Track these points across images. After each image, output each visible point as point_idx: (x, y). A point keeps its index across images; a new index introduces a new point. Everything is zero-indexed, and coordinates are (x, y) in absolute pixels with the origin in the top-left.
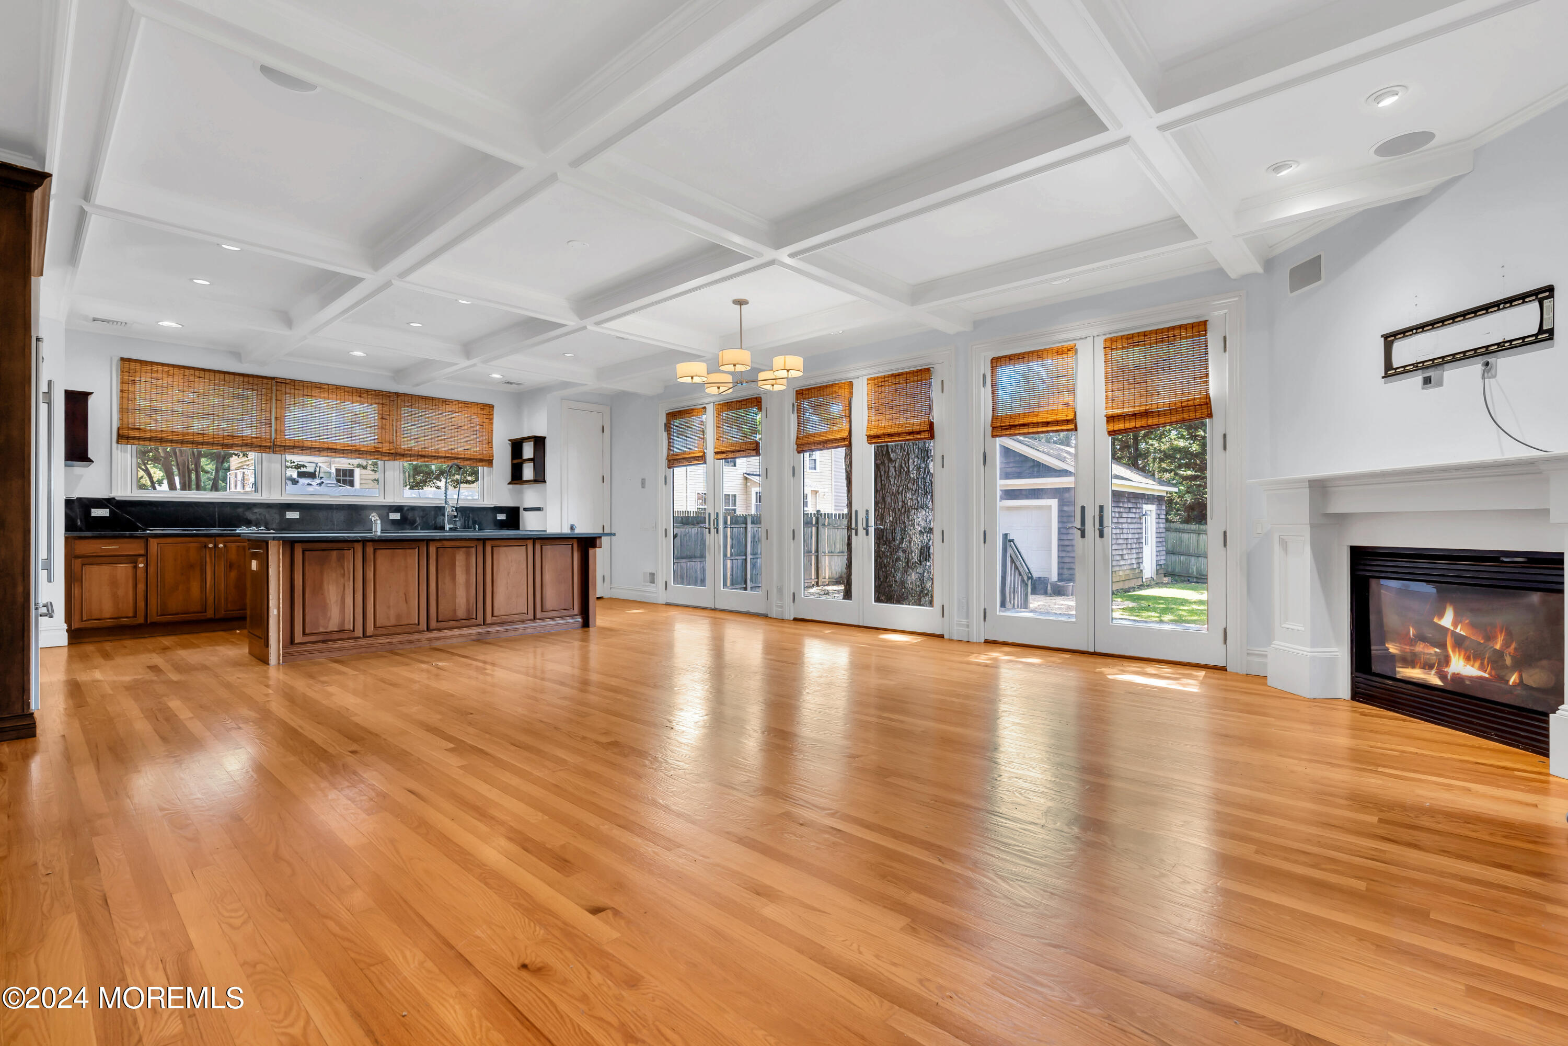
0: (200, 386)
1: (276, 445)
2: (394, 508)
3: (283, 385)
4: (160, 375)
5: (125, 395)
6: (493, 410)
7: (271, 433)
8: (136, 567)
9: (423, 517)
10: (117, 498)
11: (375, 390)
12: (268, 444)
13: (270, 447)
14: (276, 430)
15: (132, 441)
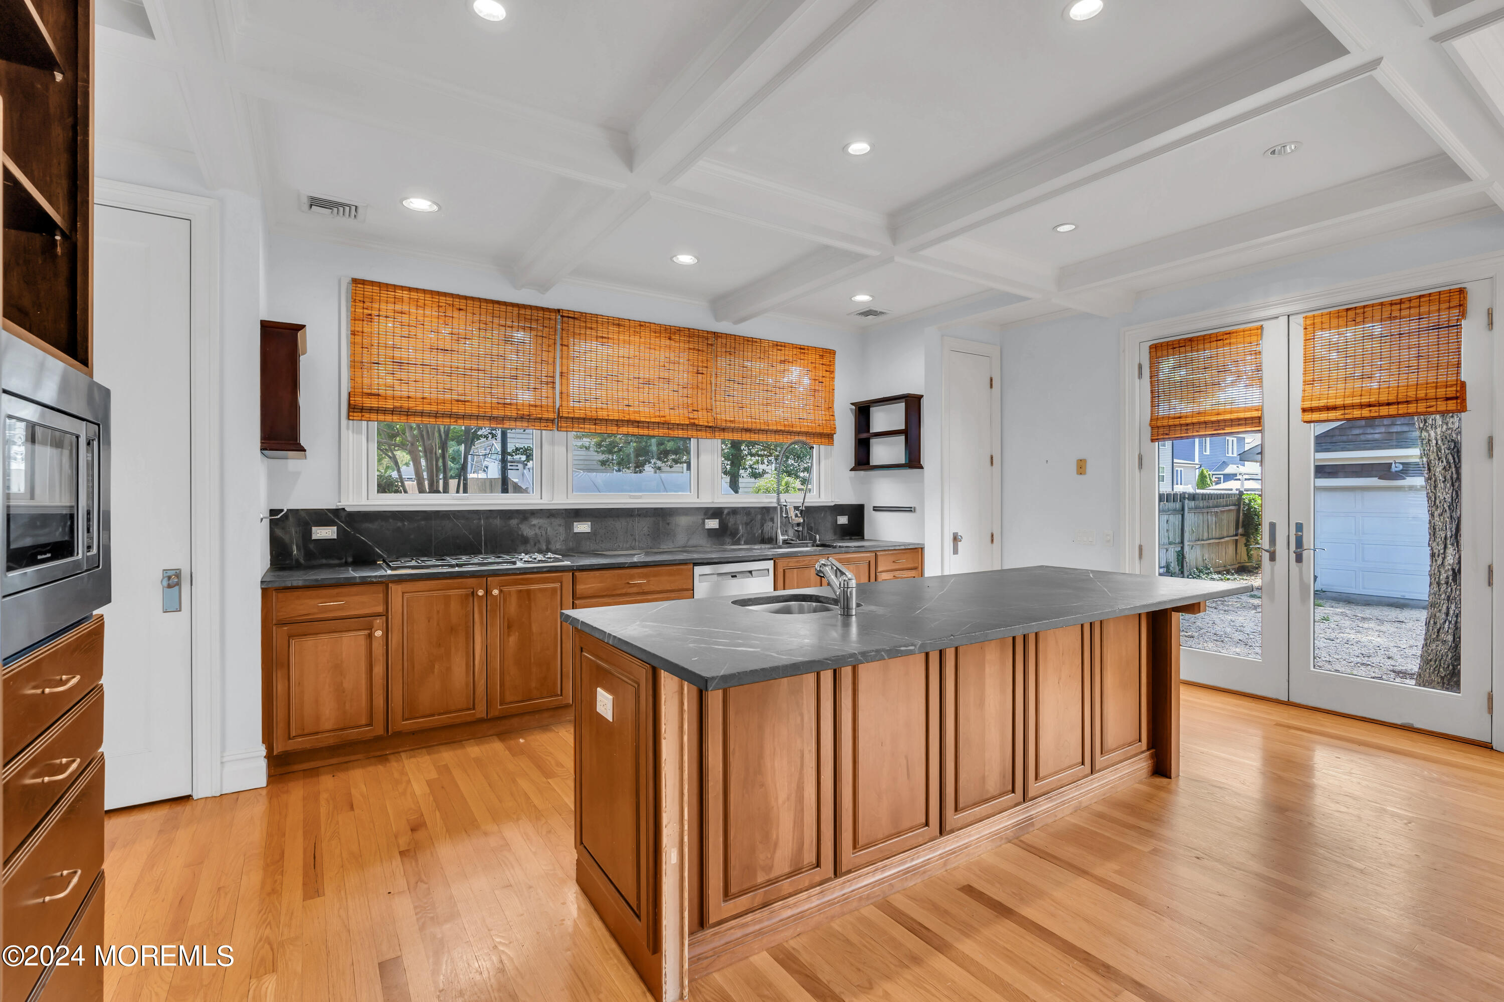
0: (460, 322)
1: (561, 417)
2: (710, 512)
3: (571, 321)
4: (405, 308)
5: (358, 339)
6: (834, 358)
7: (554, 398)
8: (370, 636)
9: (747, 524)
10: (348, 509)
11: (689, 329)
12: (551, 416)
13: (553, 421)
14: (561, 393)
15: (367, 415)
